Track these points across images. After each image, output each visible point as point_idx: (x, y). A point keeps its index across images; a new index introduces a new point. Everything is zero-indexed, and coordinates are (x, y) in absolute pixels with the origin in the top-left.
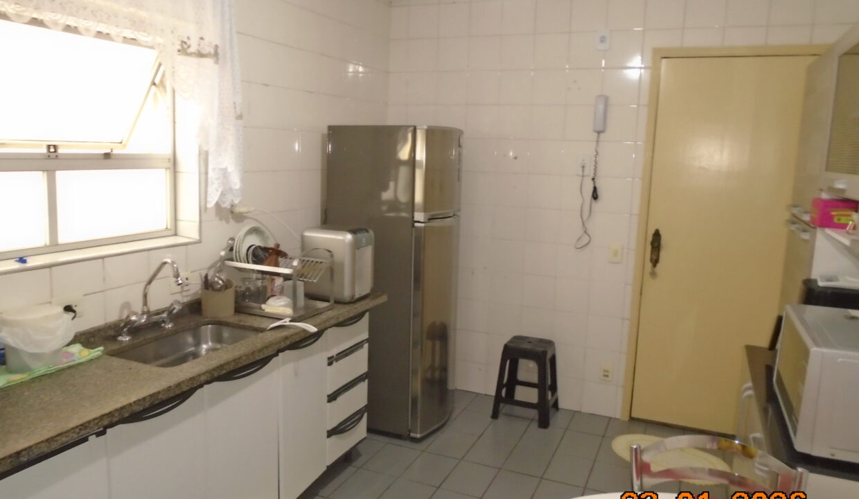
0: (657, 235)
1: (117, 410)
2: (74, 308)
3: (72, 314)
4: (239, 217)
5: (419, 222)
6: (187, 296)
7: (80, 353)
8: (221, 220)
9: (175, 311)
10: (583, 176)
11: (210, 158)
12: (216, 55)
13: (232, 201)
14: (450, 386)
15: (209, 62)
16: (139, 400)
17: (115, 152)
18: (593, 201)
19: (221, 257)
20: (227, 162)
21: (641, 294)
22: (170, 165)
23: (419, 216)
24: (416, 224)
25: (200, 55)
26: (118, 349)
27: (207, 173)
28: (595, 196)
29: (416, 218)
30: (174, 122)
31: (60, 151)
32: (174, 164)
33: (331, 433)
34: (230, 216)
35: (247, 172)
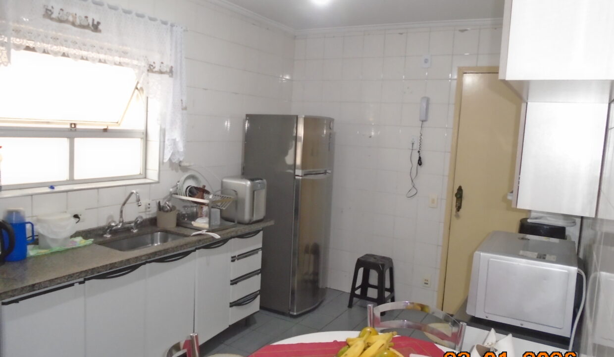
0: (460, 189)
1: (89, 270)
2: (80, 216)
3: (78, 219)
4: (185, 169)
5: (298, 176)
6: (149, 215)
7: (80, 241)
8: (172, 170)
9: (138, 222)
10: (412, 150)
11: (167, 133)
12: (171, 72)
13: (179, 159)
14: (321, 285)
15: (166, 76)
16: (103, 266)
17: (110, 128)
18: (419, 166)
19: (171, 192)
20: (176, 135)
21: (450, 229)
22: (144, 136)
23: (299, 172)
24: (296, 177)
25: (161, 72)
26: (103, 241)
27: (164, 142)
28: (420, 163)
29: (296, 174)
30: (147, 111)
31: (78, 127)
32: (146, 136)
33: (232, 305)
34: (179, 168)
35: (188, 142)
